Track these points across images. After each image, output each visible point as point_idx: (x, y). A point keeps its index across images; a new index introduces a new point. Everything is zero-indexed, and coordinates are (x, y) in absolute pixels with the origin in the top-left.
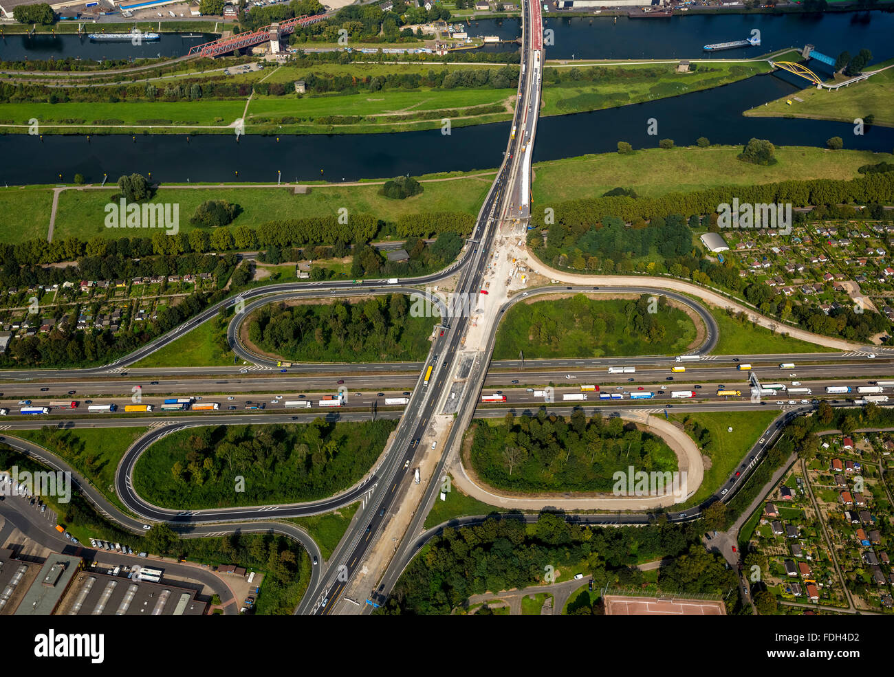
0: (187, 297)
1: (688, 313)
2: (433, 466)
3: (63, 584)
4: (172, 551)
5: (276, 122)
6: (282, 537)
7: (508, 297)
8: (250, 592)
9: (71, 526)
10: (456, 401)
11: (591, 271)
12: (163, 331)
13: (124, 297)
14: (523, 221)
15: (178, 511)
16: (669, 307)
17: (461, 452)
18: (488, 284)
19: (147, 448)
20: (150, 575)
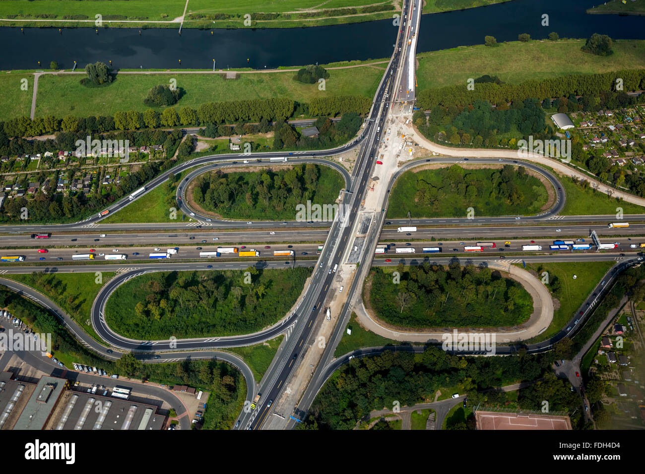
0: (143, 165)
1: (542, 180)
2: (341, 306)
3: (52, 401)
4: (138, 374)
5: (210, 18)
6: (223, 363)
7: (398, 166)
8: (199, 407)
9: (58, 353)
10: (358, 252)
11: (463, 145)
12: (125, 194)
13: (93, 164)
14: (410, 103)
15: (141, 341)
16: (527, 175)
17: (363, 294)
18: (382, 156)
19: (115, 289)
20: (121, 393)
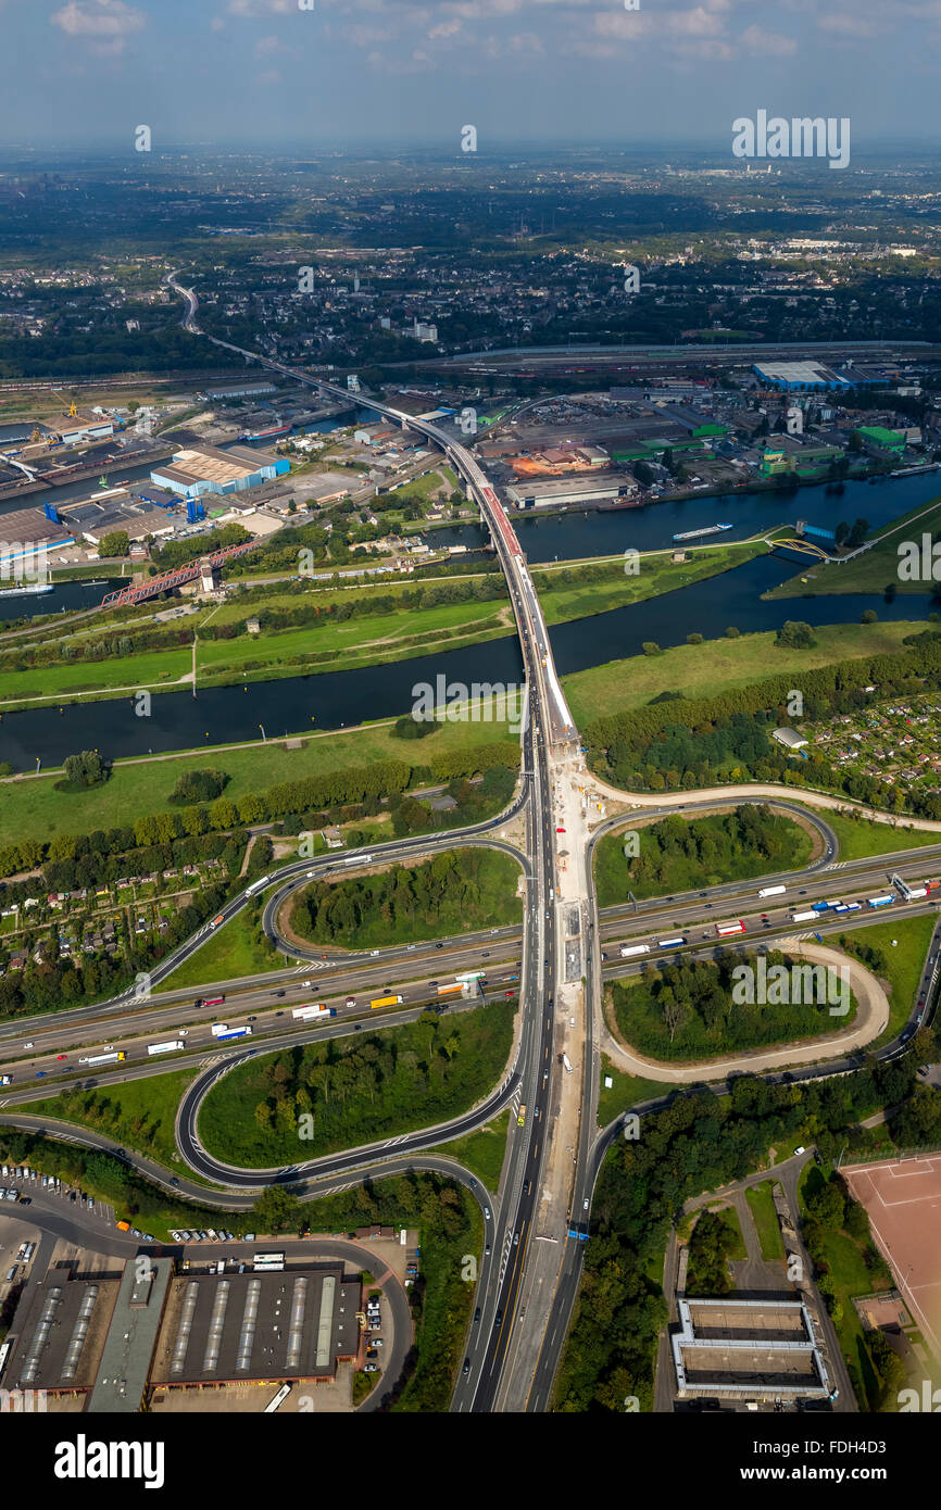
0: (195, 894)
1: (794, 820)
2: (581, 1045)
3: (157, 1300)
4: (286, 1225)
5: (237, 669)
6: (427, 1174)
7: (590, 831)
8: (408, 1258)
9: (138, 1219)
10: (577, 963)
11: (670, 789)
12: (180, 940)
13: (111, 906)
14: (574, 743)
15: (276, 1169)
16: (772, 816)
17: (607, 1023)
18: (562, 821)
19: (205, 1095)
20: (270, 1262)
